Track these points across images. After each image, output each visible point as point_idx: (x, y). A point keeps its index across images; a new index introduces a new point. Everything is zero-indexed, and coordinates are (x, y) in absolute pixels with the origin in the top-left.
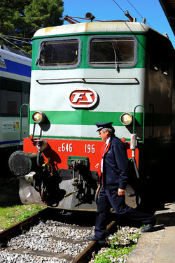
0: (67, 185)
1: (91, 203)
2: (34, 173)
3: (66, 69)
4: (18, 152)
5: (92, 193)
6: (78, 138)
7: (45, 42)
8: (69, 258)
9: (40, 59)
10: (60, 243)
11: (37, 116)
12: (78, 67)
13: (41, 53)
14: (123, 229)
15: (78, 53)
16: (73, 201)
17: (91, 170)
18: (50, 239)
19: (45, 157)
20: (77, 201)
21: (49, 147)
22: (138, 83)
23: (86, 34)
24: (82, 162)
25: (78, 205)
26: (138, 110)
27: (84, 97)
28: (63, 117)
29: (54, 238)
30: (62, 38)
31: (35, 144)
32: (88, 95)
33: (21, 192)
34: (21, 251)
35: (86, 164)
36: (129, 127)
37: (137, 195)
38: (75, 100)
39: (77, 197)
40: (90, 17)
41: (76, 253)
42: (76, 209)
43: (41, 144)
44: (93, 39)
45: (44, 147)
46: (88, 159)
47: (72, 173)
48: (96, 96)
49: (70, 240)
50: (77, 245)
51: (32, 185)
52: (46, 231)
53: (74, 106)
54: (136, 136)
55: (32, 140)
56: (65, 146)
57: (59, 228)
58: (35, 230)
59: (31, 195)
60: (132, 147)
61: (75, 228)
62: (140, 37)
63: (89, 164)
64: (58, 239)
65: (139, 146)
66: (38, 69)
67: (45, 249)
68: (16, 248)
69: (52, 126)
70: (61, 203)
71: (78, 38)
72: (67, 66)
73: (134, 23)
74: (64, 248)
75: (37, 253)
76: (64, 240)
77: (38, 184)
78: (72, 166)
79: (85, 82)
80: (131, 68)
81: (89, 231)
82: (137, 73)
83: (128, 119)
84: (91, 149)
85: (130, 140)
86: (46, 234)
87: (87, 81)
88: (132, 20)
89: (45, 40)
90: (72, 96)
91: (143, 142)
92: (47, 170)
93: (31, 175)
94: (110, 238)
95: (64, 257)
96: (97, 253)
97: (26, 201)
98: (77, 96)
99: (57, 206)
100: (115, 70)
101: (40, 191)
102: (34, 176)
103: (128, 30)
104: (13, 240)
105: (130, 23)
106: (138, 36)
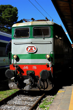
0: (27, 81)
1: (36, 87)
2: (14, 77)
3: (25, 39)
4: (8, 70)
5: (36, 84)
6: (30, 64)
7: (17, 29)
8: (30, 106)
9: (15, 35)
10: (26, 102)
11: (15, 56)
12: (29, 38)
13: (15, 33)
14: (48, 96)
15: (29, 33)
16: (29, 87)
17: (35, 75)
18: (22, 101)
19: (18, 72)
20: (31, 87)
21: (19, 67)
22: (51, 43)
23: (32, 26)
24: (32, 72)
25: (31, 88)
26: (52, 53)
27: (32, 49)
28: (24, 56)
29: (23, 100)
30: (23, 28)
31: (14, 66)
32: (33, 48)
33: (9, 85)
34: (12, 105)
35: (33, 73)
36: (49, 59)
37: (52, 84)
38: (29, 50)
39: (31, 85)
40: (33, 19)
41: (32, 105)
42: (31, 90)
43: (17, 66)
44: (34, 28)
45: (18, 68)
46: (34, 71)
47: (28, 77)
48: (36, 48)
49: (29, 101)
50: (32, 102)
51: (14, 82)
52: (20, 98)
53: (28, 52)
54: (51, 63)
55: (13, 65)
56: (25, 67)
57: (24, 97)
58: (16, 98)
59: (13, 86)
60: (50, 66)
61: (30, 97)
62: (51, 27)
63: (34, 73)
64: (25, 101)
65: (52, 66)
66: (14, 39)
67: (21, 104)
68: (10, 104)
69: (20, 60)
70: (25, 88)
71: (29, 27)
72: (25, 38)
73: (49, 21)
74: (28, 103)
75: (18, 105)
76: (27, 101)
77: (16, 81)
78: (28, 74)
79: (32, 43)
80: (48, 38)
81: (35, 98)
82: (51, 40)
83: (48, 56)
84: (35, 68)
85: (49, 64)
86: (20, 99)
87: (33, 43)
88: (48, 20)
89: (17, 28)
90: (27, 49)
91: (54, 64)
92: (19, 76)
93: (13, 78)
94: (44, 99)
95: (28, 106)
96: (40, 104)
97: (11, 88)
98: (29, 48)
99: (23, 89)
100: (43, 39)
101: (17, 84)
102: (14, 78)
103: (47, 24)
104: (9, 102)
105: (48, 21)
106: (51, 26)
